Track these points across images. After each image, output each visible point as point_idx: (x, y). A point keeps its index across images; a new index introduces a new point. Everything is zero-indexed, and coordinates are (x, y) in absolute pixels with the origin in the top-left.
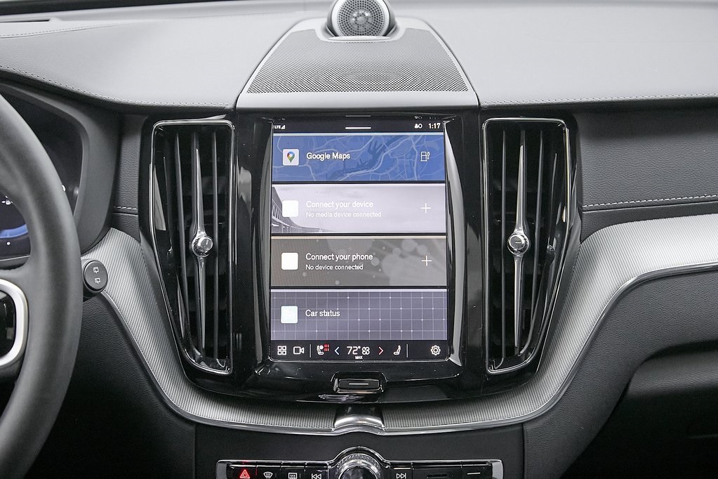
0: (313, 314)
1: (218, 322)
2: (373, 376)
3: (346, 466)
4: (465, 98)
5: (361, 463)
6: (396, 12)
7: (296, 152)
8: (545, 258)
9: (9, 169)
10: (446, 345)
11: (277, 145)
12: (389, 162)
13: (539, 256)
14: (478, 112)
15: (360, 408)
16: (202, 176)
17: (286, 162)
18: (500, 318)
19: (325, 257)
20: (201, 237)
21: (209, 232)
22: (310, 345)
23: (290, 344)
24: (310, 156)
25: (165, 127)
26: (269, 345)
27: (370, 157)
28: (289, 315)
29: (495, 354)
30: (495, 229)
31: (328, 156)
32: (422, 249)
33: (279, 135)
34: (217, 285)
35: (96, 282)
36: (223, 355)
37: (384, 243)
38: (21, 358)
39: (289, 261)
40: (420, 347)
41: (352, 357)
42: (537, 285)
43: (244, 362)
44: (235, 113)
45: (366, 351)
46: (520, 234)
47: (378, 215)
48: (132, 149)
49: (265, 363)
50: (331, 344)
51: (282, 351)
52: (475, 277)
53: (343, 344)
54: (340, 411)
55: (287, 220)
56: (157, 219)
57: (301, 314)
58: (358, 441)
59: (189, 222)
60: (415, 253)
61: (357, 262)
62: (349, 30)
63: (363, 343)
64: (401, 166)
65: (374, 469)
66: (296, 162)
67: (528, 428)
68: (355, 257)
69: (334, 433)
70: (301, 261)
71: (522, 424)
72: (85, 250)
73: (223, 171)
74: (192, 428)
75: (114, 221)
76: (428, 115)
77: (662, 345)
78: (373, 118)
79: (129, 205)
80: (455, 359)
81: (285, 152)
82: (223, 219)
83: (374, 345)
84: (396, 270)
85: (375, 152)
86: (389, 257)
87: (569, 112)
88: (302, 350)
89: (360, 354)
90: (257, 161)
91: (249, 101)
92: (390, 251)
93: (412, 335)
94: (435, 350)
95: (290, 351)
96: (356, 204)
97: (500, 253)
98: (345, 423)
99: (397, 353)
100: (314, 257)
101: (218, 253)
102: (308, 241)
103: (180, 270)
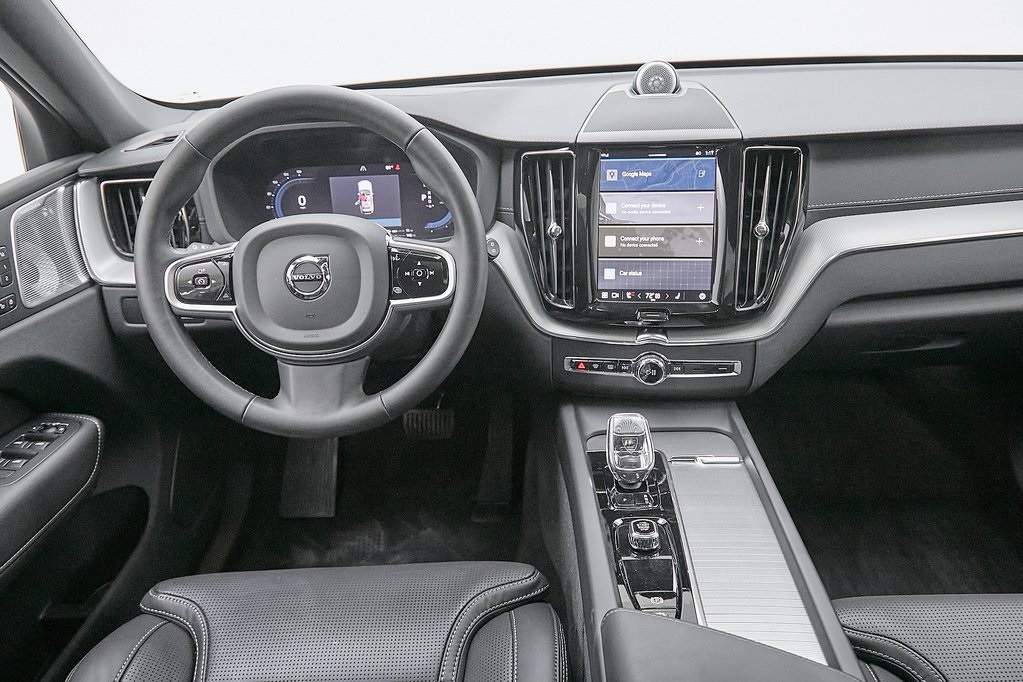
0: (625, 274)
1: (566, 279)
2: (663, 311)
3: (643, 362)
4: (733, 134)
5: (652, 360)
6: (680, 78)
7: (616, 171)
8: (778, 239)
9: (438, 179)
10: (709, 293)
11: (603, 167)
12: (677, 177)
13: (774, 238)
14: (743, 142)
15: (653, 328)
16: (554, 188)
17: (609, 178)
18: (745, 278)
19: (633, 239)
20: (553, 226)
21: (559, 223)
22: (623, 292)
23: (610, 291)
24: (624, 174)
25: (529, 156)
26: (597, 292)
27: (665, 174)
28: (609, 274)
29: (741, 298)
30: (746, 222)
31: (636, 174)
32: (697, 234)
33: (605, 160)
34: (565, 256)
35: (493, 252)
36: (568, 297)
37: (672, 230)
38: (454, 294)
39: (610, 241)
40: (692, 295)
41: (649, 300)
42: (772, 260)
43: (581, 302)
44: (573, 146)
45: (658, 296)
46: (763, 224)
47: (669, 212)
48: (508, 170)
49: (593, 302)
50: (637, 292)
51: (605, 295)
52: (731, 256)
53: (643, 292)
54: (640, 330)
55: (609, 215)
56: (525, 215)
57: (617, 273)
58: (651, 348)
59: (546, 218)
60: (692, 236)
61: (654, 242)
62: (647, 90)
63: (656, 291)
64: (685, 180)
65: (661, 364)
66: (615, 178)
67: (759, 343)
68: (653, 239)
69: (637, 343)
70: (618, 242)
71: (756, 341)
72: (487, 231)
73: (568, 185)
74: (550, 339)
75: (498, 217)
76: (705, 145)
77: (853, 296)
78: (668, 148)
79: (508, 207)
80: (714, 301)
81: (608, 171)
82: (568, 215)
83: (663, 293)
84: (679, 247)
85: (668, 171)
86: (675, 238)
87: (803, 142)
88: (617, 295)
89: (654, 297)
91: (583, 138)
92: (676, 235)
93: (688, 287)
94: (702, 296)
95: (610, 295)
96: (654, 206)
97: (750, 237)
98: (643, 338)
99: (677, 298)
100: (626, 239)
101: (565, 236)
102: (622, 228)
103: (541, 247)
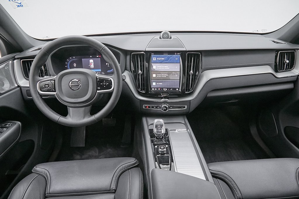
0: (158, 84)
1: (143, 85)
2: (167, 93)
3: (163, 106)
4: (184, 49)
5: (165, 106)
6: (171, 35)
7: (155, 58)
8: (195, 75)
9: (109, 60)
10: (179, 89)
11: (152, 57)
12: (171, 60)
13: (194, 75)
14: (186, 51)
15: (165, 98)
16: (140, 62)
17: (154, 60)
18: (188, 85)
19: (160, 75)
20: (140, 72)
21: (141, 71)
22: (157, 88)
23: (154, 88)
24: (158, 59)
25: (133, 54)
26: (151, 88)
27: (168, 59)
28: (154, 84)
29: (187, 90)
30: (188, 71)
31: (161, 59)
32: (176, 74)
33: (152, 54)
34: (143, 79)
35: (124, 78)
36: (144, 89)
37: (169, 73)
38: (113, 89)
39: (154, 75)
40: (175, 89)
42: (194, 79)
43: (147, 91)
44: (145, 52)
45: (166, 89)
46: (192, 71)
47: (169, 68)
48: (128, 57)
49: (150, 91)
50: (161, 88)
51: (153, 89)
52: (184, 80)
53: (163, 88)
54: (162, 98)
55: (154, 69)
56: (133, 69)
57: (156, 84)
58: (165, 102)
59: (138, 70)
60: (174, 74)
61: (165, 76)
62: (163, 38)
63: (166, 88)
64: (173, 60)
65: (167, 107)
66: (155, 60)
68: (165, 75)
69: (161, 101)
70: (156, 76)
71: (190, 100)
72: (122, 73)
73: (143, 61)
74: (139, 100)
75: (126, 69)
76: (177, 52)
78: (169, 52)
79: (128, 67)
80: (180, 91)
81: (154, 58)
82: (144, 69)
84: (171, 77)
85: (168, 58)
86: (170, 75)
87: (201, 52)
88: (156, 89)
89: (165, 90)
90: (148, 61)
91: (147, 49)
92: (170, 74)
93: (174, 87)
94: (177, 89)
95: (154, 89)
96: (165, 67)
97: (188, 75)
98: (163, 100)
99: (171, 90)
100: (158, 75)
101: (143, 74)
102: (157, 72)
103: (137, 77)
